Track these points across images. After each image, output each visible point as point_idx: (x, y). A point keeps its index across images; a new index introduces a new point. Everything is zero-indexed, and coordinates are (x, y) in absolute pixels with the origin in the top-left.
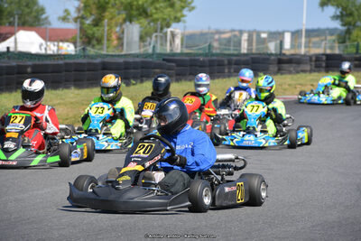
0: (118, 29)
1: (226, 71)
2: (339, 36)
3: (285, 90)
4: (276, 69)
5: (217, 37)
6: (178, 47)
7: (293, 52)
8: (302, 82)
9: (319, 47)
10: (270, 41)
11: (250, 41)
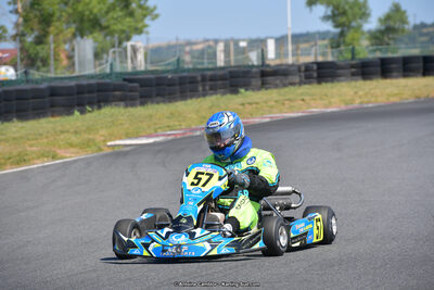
0: (67, 47)
1: (200, 88)
2: (332, 39)
3: (271, 107)
4: (260, 83)
5: (188, 49)
6: (141, 63)
7: (278, 62)
8: (290, 96)
9: (309, 54)
10: (251, 50)
11: (227, 51)
